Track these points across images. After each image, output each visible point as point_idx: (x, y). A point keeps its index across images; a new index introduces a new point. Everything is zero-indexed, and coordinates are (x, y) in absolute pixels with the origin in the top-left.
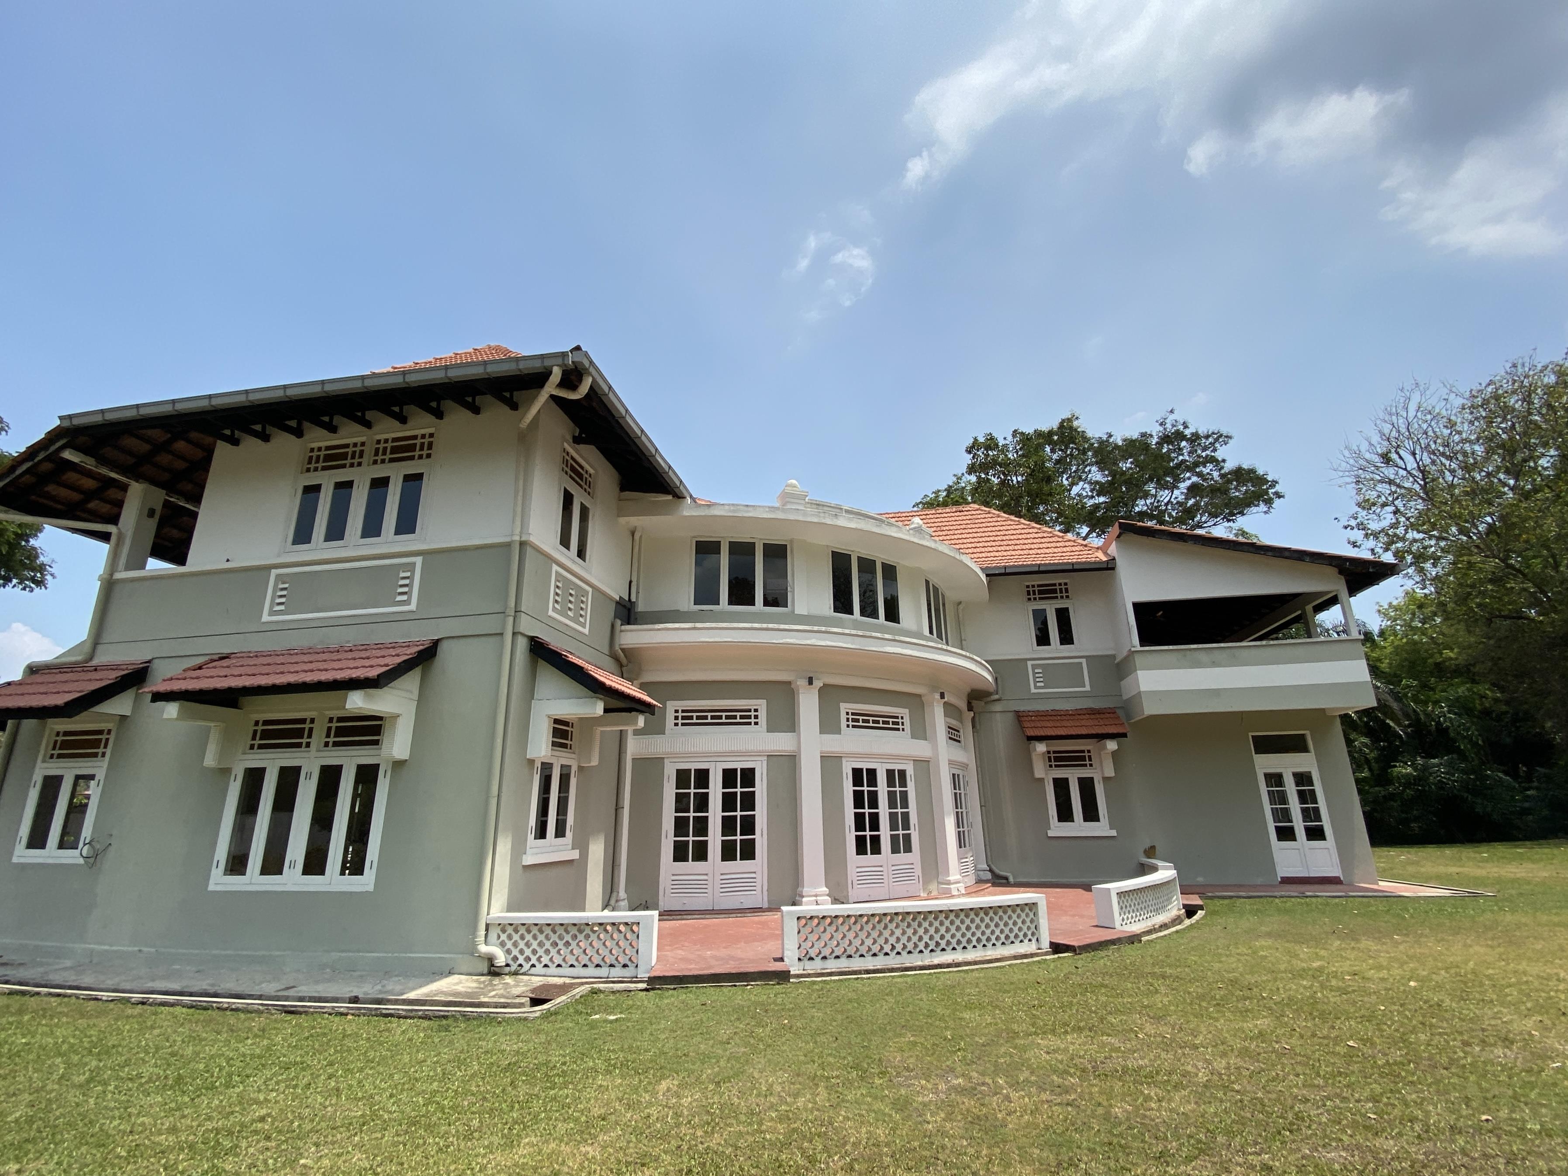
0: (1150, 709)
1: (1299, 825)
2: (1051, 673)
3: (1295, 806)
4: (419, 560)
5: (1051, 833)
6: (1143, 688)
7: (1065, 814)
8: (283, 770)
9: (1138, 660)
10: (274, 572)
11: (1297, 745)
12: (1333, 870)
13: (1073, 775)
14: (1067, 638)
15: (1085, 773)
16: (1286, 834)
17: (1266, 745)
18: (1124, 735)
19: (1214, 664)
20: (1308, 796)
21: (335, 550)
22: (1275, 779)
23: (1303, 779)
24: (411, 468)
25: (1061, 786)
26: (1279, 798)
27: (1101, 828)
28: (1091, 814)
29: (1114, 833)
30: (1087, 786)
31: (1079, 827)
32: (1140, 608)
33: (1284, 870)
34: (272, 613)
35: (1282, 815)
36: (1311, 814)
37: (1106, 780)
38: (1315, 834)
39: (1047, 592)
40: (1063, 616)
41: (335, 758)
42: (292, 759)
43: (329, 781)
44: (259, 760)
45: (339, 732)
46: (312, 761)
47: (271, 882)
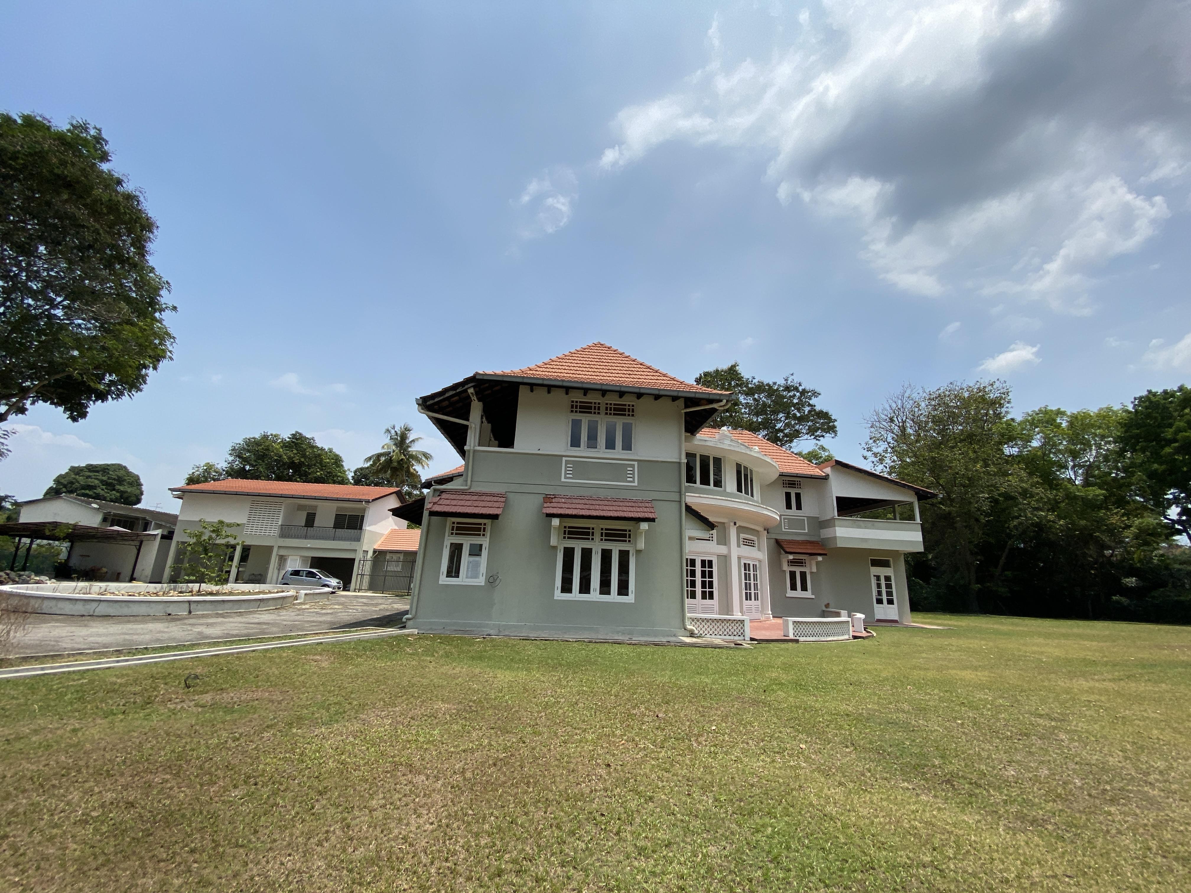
0: (840, 544)
1: (885, 598)
2: (793, 523)
3: (884, 590)
4: (636, 463)
5: (787, 595)
6: (838, 535)
7: (793, 587)
8: (583, 550)
9: (837, 522)
10: (564, 459)
11: (885, 564)
12: (896, 618)
13: (798, 570)
14: (799, 507)
15: (803, 569)
16: (880, 601)
17: (876, 563)
18: (825, 555)
19: (866, 528)
20: (889, 586)
21: (591, 453)
22: (878, 578)
23: (888, 579)
24: (627, 420)
25: (793, 575)
26: (879, 586)
27: (808, 594)
28: (804, 588)
29: (813, 597)
30: (803, 575)
31: (799, 593)
32: (838, 498)
33: (878, 616)
34: (566, 478)
35: (880, 593)
36: (890, 594)
37: (811, 573)
38: (890, 602)
39: (792, 484)
40: (798, 496)
41: (608, 546)
42: (587, 545)
43: (606, 556)
44: (570, 544)
45: (607, 535)
46: (597, 547)
47: (584, 597)
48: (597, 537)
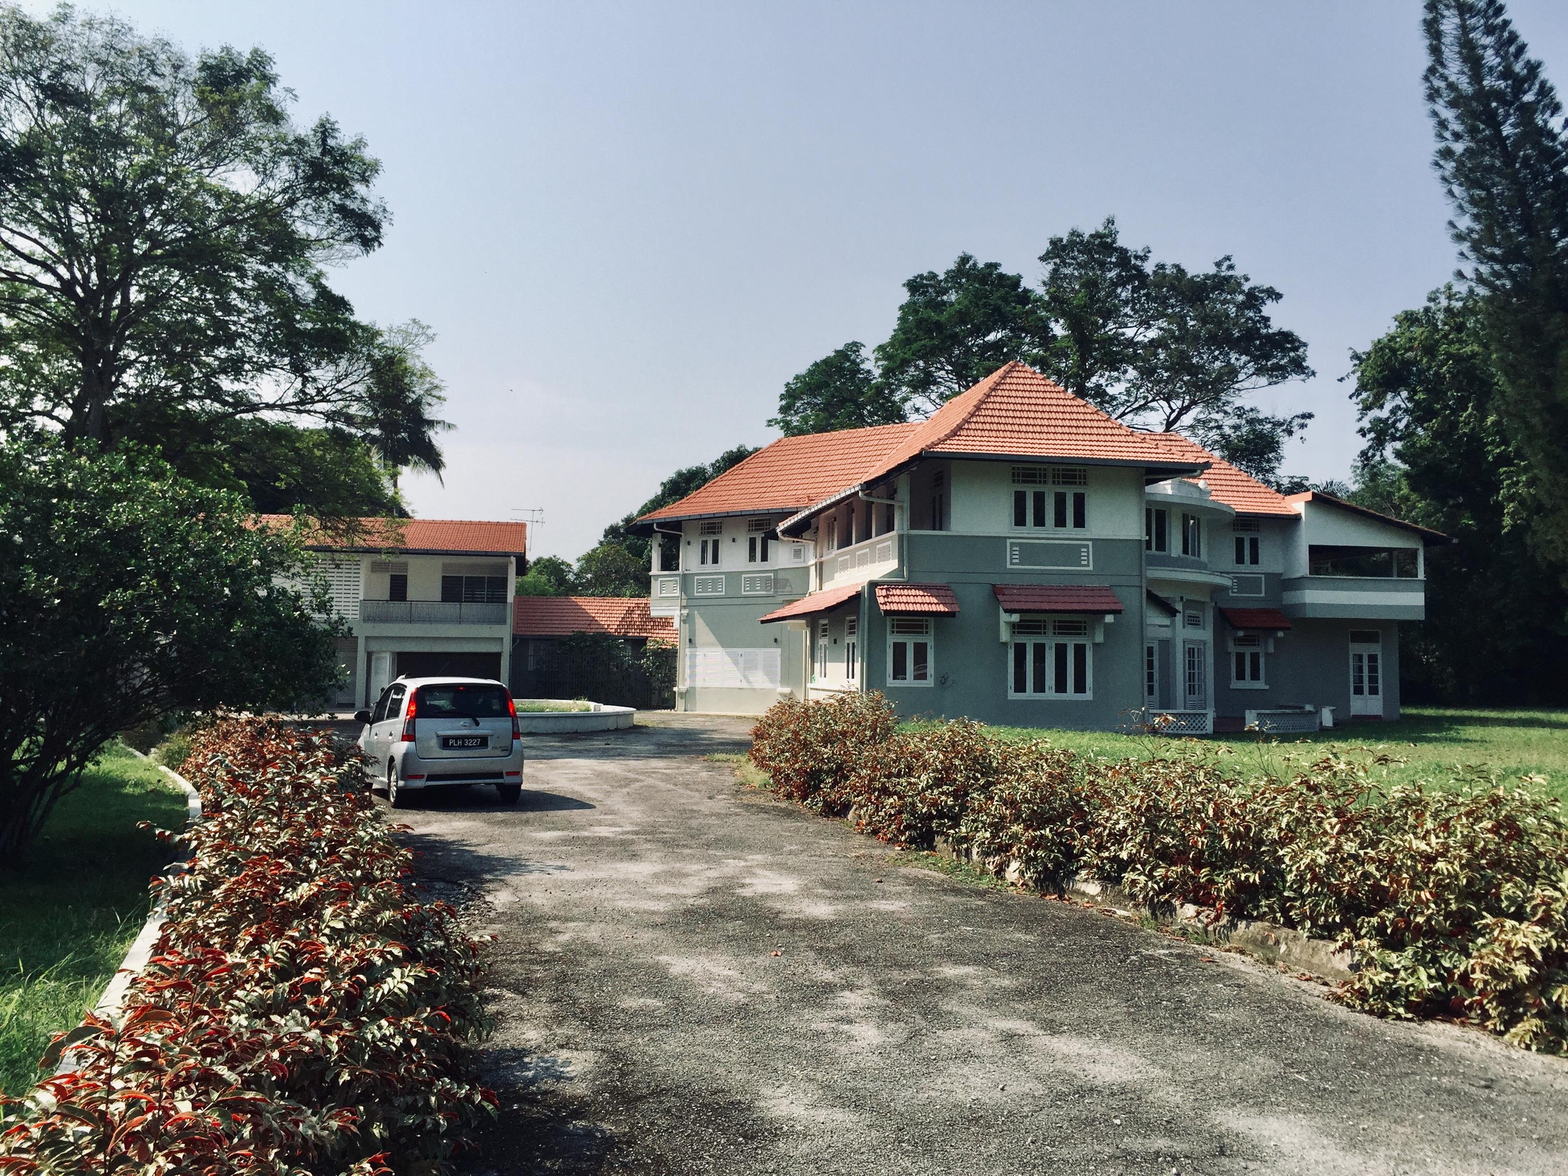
0: (1310, 614)
1: (1366, 685)
2: (1244, 583)
3: (1366, 674)
4: (1090, 543)
5: (1232, 687)
6: (1306, 600)
7: (1240, 676)
8: (1035, 645)
9: (1308, 583)
10: (1009, 541)
11: (1373, 639)
12: (1379, 713)
13: (1248, 651)
14: (1254, 559)
15: (1255, 650)
16: (1359, 691)
17: (1357, 638)
18: (1289, 629)
20: (1373, 669)
21: (1039, 532)
22: (1359, 658)
23: (1373, 658)
24: (1079, 487)
25: (1240, 657)
26: (1359, 669)
27: (1260, 684)
28: (1255, 676)
29: (1267, 687)
30: (1255, 657)
31: (1248, 683)
32: (1312, 547)
33: (1355, 712)
34: (1012, 564)
35: (1360, 679)
36: (1373, 680)
37: (1267, 655)
38: (1374, 691)
39: (1246, 524)
40: (1254, 543)
41: (1062, 640)
42: (1039, 640)
43: (1061, 651)
44: (1021, 639)
45: (1060, 628)
46: (1050, 642)
47: (1039, 696)
48: (1050, 630)
